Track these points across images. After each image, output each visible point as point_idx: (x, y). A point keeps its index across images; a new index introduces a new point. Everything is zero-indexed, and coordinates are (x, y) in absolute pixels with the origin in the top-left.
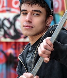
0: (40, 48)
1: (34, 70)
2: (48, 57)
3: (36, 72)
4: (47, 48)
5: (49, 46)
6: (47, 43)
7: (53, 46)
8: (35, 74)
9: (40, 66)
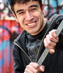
0: (46, 40)
1: (40, 60)
2: (53, 49)
3: (42, 62)
4: (53, 40)
5: (54, 39)
6: (53, 36)
7: (58, 38)
8: (41, 64)
9: (46, 56)
